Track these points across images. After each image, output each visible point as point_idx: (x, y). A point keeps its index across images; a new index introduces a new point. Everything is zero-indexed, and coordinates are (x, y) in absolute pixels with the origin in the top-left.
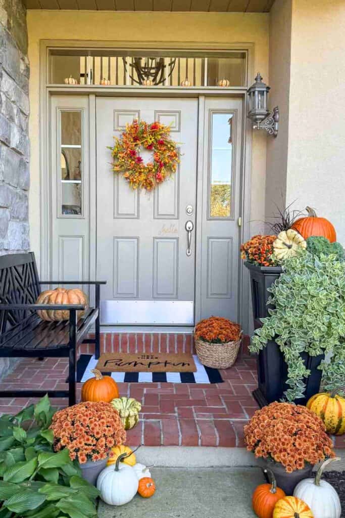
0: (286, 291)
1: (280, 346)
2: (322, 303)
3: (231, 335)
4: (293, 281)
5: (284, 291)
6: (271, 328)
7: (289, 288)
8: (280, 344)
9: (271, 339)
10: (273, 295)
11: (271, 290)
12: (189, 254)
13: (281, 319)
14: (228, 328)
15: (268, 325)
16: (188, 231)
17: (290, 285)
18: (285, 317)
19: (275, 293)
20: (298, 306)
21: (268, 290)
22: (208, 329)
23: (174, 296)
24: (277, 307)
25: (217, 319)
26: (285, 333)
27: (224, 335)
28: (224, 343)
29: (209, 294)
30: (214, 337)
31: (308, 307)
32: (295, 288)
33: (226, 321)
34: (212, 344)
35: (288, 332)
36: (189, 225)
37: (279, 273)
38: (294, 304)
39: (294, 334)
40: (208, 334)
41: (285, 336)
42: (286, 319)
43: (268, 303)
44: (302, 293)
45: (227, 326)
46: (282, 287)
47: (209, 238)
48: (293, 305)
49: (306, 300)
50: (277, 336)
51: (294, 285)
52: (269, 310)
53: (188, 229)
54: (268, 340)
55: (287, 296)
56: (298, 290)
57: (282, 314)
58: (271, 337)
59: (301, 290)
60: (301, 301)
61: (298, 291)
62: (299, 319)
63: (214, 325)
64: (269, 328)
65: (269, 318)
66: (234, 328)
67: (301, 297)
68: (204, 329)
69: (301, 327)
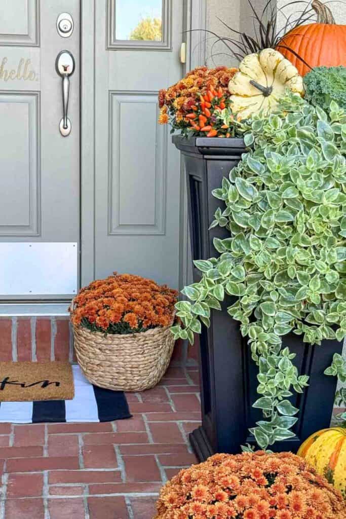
0: (251, 193)
1: (239, 323)
2: (328, 218)
3: (153, 313)
4: (268, 170)
5: (247, 194)
6: (219, 282)
7: (258, 187)
8: (238, 319)
9: (218, 307)
10: (223, 205)
11: (220, 194)
12: (65, 132)
13: (240, 258)
14: (146, 299)
15: (212, 276)
16: (62, 76)
17: (262, 180)
18: (247, 254)
19: (228, 201)
20: (276, 226)
21: (214, 193)
22: (102, 302)
23: (33, 232)
24: (233, 233)
25: (125, 280)
26: (251, 292)
27: (137, 313)
28: (138, 331)
29: (114, 227)
30: (112, 318)
31: (299, 229)
32: (270, 185)
33: (146, 283)
34: (109, 335)
35: (256, 290)
36: (66, 61)
37: (239, 154)
38: (268, 222)
39: (268, 293)
40: (100, 313)
41: (249, 299)
42: (249, 257)
43: (214, 225)
44: (283, 196)
45: (146, 294)
46: (243, 183)
47: (113, 93)
48: (264, 226)
49: (294, 213)
50: (230, 300)
51: (269, 179)
52: (216, 241)
53: (61, 70)
54: (212, 310)
55: (254, 205)
56: (277, 190)
57: (241, 249)
58: (219, 301)
59: (284, 189)
60: (284, 216)
61: (276, 193)
62: (280, 258)
63: (114, 291)
64: (212, 281)
65: (216, 260)
66: (160, 297)
67: (284, 206)
68: (93, 302)
69: (284, 276)
